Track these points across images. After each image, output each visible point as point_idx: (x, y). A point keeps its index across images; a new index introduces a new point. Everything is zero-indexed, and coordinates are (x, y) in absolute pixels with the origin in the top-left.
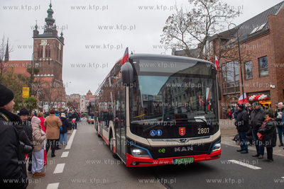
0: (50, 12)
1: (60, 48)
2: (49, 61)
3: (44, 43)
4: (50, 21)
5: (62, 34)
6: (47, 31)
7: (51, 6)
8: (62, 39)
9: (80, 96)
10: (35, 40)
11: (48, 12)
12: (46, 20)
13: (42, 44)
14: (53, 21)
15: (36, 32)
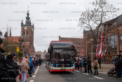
0: (28, 14)
1: (32, 31)
3: (26, 28)
4: (28, 18)
5: (33, 24)
6: (27, 23)
7: (28, 11)
8: (33, 26)
9: (41, 52)
10: (22, 27)
11: (27, 14)
12: (26, 18)
13: (25, 29)
14: (29, 18)
15: (22, 24)
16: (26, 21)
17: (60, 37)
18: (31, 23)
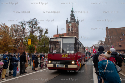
0: (72, 12)
1: (77, 26)
2: (73, 32)
3: (70, 25)
7: (72, 9)
8: (78, 22)
9: (88, 47)
10: (67, 24)
11: (71, 11)
12: (71, 15)
13: (70, 26)
14: (74, 15)
15: (67, 21)
16: (71, 18)
17: (107, 28)
18: (75, 19)
